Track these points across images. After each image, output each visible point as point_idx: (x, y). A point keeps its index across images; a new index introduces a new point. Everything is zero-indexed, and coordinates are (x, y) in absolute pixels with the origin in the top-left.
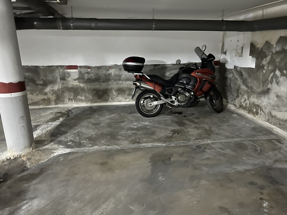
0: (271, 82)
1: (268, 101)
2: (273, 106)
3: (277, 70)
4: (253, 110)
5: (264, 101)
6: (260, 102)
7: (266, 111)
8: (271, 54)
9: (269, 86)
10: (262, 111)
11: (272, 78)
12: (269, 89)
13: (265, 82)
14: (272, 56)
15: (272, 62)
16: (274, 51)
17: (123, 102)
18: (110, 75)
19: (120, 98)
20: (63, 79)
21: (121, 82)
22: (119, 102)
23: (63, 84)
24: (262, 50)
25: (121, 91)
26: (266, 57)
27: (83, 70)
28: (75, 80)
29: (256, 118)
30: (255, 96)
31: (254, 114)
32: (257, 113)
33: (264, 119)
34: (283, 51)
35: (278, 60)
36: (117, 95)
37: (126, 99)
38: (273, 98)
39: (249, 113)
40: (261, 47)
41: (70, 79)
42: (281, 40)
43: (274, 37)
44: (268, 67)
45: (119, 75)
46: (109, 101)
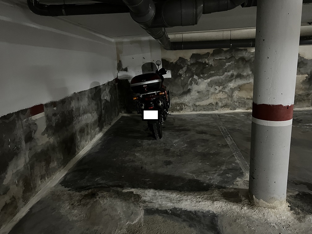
0: (191, 84)
1: (191, 98)
2: (196, 99)
3: (195, 76)
4: (177, 108)
5: (187, 99)
6: (183, 100)
7: (191, 104)
8: (186, 65)
9: (189, 87)
10: (186, 106)
11: (191, 82)
12: (190, 89)
13: (185, 85)
14: (187, 67)
15: (188, 70)
16: (189, 63)
17: (85, 147)
18: (73, 110)
19: (83, 143)
20: (29, 138)
21: (81, 117)
22: (83, 148)
23: (30, 149)
24: (176, 63)
25: (82, 131)
26: (182, 68)
27: (50, 111)
28: (43, 134)
29: (182, 113)
30: (176, 97)
31: (178, 111)
32: (181, 109)
33: (189, 110)
34: (197, 63)
35: (194, 69)
36: (81, 139)
37: (86, 141)
38: (194, 94)
39: (172, 112)
40: (175, 61)
41: (37, 135)
42: (193, 56)
43: (187, 54)
44: (186, 75)
45: (78, 109)
46: (76, 153)
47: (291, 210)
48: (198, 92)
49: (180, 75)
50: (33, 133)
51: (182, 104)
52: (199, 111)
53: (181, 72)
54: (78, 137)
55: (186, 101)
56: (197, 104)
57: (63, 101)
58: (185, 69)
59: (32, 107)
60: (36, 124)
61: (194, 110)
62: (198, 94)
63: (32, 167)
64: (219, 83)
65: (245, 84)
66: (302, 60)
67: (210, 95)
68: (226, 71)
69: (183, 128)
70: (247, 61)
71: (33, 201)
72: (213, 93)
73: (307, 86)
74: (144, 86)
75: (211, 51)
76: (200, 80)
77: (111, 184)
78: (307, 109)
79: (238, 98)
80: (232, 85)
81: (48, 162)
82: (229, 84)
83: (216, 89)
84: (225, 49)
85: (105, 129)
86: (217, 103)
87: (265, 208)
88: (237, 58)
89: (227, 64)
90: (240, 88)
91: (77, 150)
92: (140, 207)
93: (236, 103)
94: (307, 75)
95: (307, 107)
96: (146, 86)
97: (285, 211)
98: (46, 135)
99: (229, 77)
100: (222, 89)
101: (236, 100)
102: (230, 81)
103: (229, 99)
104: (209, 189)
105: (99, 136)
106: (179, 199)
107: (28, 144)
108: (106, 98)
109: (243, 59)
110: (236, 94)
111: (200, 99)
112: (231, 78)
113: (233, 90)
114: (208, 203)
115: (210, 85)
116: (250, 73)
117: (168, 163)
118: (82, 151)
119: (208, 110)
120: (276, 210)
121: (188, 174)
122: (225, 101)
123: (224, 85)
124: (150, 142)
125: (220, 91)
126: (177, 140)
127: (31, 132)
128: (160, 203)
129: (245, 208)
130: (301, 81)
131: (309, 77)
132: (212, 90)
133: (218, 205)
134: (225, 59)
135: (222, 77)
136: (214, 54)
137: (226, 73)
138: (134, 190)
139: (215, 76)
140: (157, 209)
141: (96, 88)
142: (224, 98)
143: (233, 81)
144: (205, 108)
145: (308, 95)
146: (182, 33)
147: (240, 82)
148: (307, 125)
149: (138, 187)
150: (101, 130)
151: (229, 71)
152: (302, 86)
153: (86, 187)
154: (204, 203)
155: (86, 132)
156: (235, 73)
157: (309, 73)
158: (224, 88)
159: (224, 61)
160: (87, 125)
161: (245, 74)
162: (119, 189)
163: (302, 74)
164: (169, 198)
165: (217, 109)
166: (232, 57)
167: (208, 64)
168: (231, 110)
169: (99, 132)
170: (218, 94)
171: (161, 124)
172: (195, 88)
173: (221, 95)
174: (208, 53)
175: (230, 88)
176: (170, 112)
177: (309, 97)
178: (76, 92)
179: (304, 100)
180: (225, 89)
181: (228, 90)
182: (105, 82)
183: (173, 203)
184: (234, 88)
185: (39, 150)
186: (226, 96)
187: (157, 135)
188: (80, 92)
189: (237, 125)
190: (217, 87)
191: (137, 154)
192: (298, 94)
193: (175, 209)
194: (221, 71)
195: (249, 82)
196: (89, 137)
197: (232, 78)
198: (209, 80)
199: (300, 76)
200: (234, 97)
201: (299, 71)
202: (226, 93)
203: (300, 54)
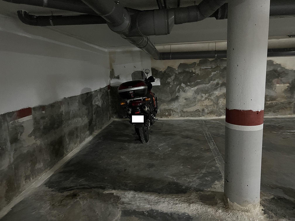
0: (179, 91)
1: (179, 104)
2: (183, 106)
3: (182, 84)
4: (166, 114)
5: (175, 105)
6: (171, 106)
7: (178, 111)
8: (174, 74)
9: (177, 94)
10: (174, 112)
11: (179, 89)
12: (178, 96)
13: (173, 92)
14: (176, 76)
15: (176, 79)
16: (177, 72)
17: (74, 149)
18: (62, 114)
19: (72, 145)
20: (15, 140)
21: (70, 121)
22: (71, 151)
23: (15, 150)
24: (165, 72)
25: (71, 134)
26: (170, 76)
27: (38, 114)
28: (30, 136)
29: (170, 118)
30: (165, 104)
31: (166, 116)
32: (170, 115)
33: (177, 116)
34: (184, 72)
35: (181, 78)
36: (69, 142)
37: (75, 144)
38: (182, 101)
39: (161, 117)
40: (164, 70)
41: (24, 137)
42: (181, 65)
43: (175, 64)
44: (174, 83)
45: (68, 113)
46: (64, 155)
47: (265, 213)
48: (186, 99)
49: (169, 83)
50: (19, 135)
51: (170, 110)
52: (187, 117)
53: (169, 80)
54: (67, 140)
55: (174, 107)
56: (185, 110)
57: (52, 106)
58: (173, 77)
59: (19, 111)
60: (22, 126)
61: (181, 116)
62: (185, 101)
63: (17, 168)
64: (205, 91)
66: (284, 70)
67: (197, 102)
68: (212, 79)
69: (169, 132)
71: (16, 200)
72: (200, 100)
73: (289, 95)
74: (130, 92)
75: (197, 61)
76: (187, 88)
77: (93, 185)
78: (289, 116)
79: (223, 105)
80: (217, 93)
81: (34, 163)
82: (215, 92)
83: (202, 97)
84: (210, 59)
85: (96, 133)
86: (203, 110)
87: (238, 211)
88: (222, 68)
89: (213, 73)
90: (225, 96)
91: (65, 152)
92: (118, 208)
93: (221, 110)
94: (288, 85)
95: (290, 114)
96: (133, 92)
97: (259, 215)
98: (33, 137)
99: (215, 85)
100: (208, 96)
101: (221, 107)
102: (216, 89)
103: (215, 107)
104: (187, 192)
105: (89, 139)
106: (157, 201)
107: (14, 145)
108: (98, 103)
110: (222, 101)
111: (187, 105)
113: (218, 98)
114: (185, 205)
115: (197, 92)
117: (151, 166)
118: (71, 153)
119: (195, 116)
120: (249, 213)
121: (169, 176)
122: (210, 108)
123: (210, 92)
124: (137, 145)
125: (206, 98)
126: (162, 144)
127: (17, 134)
128: (138, 204)
129: (220, 211)
130: (283, 90)
131: (291, 86)
132: (199, 97)
133: (194, 208)
134: (210, 69)
135: (207, 85)
136: (200, 64)
137: (211, 82)
138: (115, 192)
139: (201, 84)
140: (134, 211)
141: (87, 93)
142: (210, 105)
143: (219, 89)
144: (192, 114)
145: (290, 103)
146: (170, 45)
147: (225, 90)
148: (288, 132)
149: (119, 189)
150: (91, 134)
151: (214, 80)
152: (283, 94)
153: (69, 188)
154: (180, 205)
155: (75, 135)
156: (220, 82)
157: (291, 83)
158: (210, 95)
159: (210, 70)
160: (77, 129)
162: (101, 191)
163: (284, 83)
164: (147, 199)
165: (204, 116)
166: (218, 66)
167: (194, 73)
168: (217, 116)
169: (89, 135)
170: (204, 101)
171: (147, 128)
172: (182, 95)
173: (207, 102)
174: (195, 63)
175: (215, 95)
176: (159, 117)
177: (291, 105)
178: (67, 97)
179: (286, 108)
180: (211, 97)
181: (214, 98)
182: (97, 88)
183: (151, 205)
184: (220, 96)
185: (25, 151)
186: (211, 103)
187: (143, 139)
188: (70, 98)
189: (220, 130)
190: (203, 95)
191: (122, 157)
192: (281, 102)
193: (152, 210)
194: (207, 80)
196: (79, 140)
197: (218, 87)
198: (196, 88)
199: (282, 85)
200: (220, 104)
201: (281, 80)
202: (212, 100)
203: (281, 64)
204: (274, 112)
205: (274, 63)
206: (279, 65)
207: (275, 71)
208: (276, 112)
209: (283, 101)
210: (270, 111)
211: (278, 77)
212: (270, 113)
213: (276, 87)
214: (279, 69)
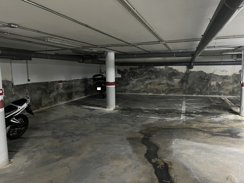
0: (129, 81)
2: (131, 88)
3: (131, 77)
5: (128, 87)
7: (129, 90)
8: (127, 73)
9: (129, 82)
10: (127, 90)
11: (129, 79)
12: (129, 83)
13: (127, 81)
14: (128, 74)
16: (129, 72)
18: (73, 85)
20: (57, 89)
21: (76, 88)
23: (57, 91)
24: (123, 71)
25: (76, 92)
26: (126, 73)
27: (65, 83)
28: (61, 89)
30: (123, 86)
31: (124, 92)
32: (125, 92)
33: (128, 92)
34: (132, 72)
35: (130, 74)
36: (75, 95)
38: (131, 85)
39: (122, 93)
42: (130, 68)
43: (128, 68)
44: (127, 76)
45: (75, 85)
48: (133, 84)
49: (125, 77)
51: (125, 89)
52: (133, 93)
53: (125, 75)
55: (127, 88)
56: (132, 90)
57: (69, 81)
58: (127, 74)
59: (59, 81)
60: (60, 85)
61: (130, 93)
62: (132, 85)
63: (57, 96)
64: (141, 81)
65: (152, 82)
66: (178, 72)
67: (137, 86)
68: (144, 76)
70: (153, 72)
72: (139, 85)
73: (181, 85)
74: (96, 78)
76: (133, 79)
80: (147, 82)
83: (140, 84)
84: (143, 66)
85: (88, 95)
86: (140, 90)
88: (149, 71)
89: (145, 73)
90: (150, 84)
91: (73, 98)
93: (149, 91)
94: (180, 80)
95: (182, 94)
98: (62, 89)
102: (146, 80)
108: (91, 84)
109: (151, 71)
110: (149, 86)
111: (133, 87)
112: (146, 79)
113: (147, 84)
115: (137, 81)
116: (155, 77)
119: (137, 93)
123: (143, 82)
125: (142, 85)
127: (58, 87)
130: (178, 82)
134: (143, 71)
135: (142, 78)
136: (139, 68)
139: (140, 78)
141: (85, 79)
142: (144, 88)
143: (147, 80)
144: (135, 92)
145: (181, 89)
147: (150, 81)
151: (145, 76)
152: (178, 84)
155: (78, 93)
156: (148, 77)
157: (181, 78)
158: (143, 83)
161: (152, 77)
163: (178, 79)
165: (141, 93)
166: (147, 70)
167: (136, 72)
168: (147, 93)
170: (141, 86)
172: (131, 82)
173: (142, 87)
174: (137, 68)
178: (75, 79)
179: (180, 91)
185: (60, 93)
188: (77, 79)
190: (140, 83)
194: (142, 76)
195: (154, 81)
196: (79, 96)
198: (137, 79)
199: (177, 80)
200: (148, 88)
201: (177, 77)
202: (144, 85)
203: (177, 70)
204: (174, 93)
205: (173, 69)
206: (176, 70)
207: (174, 73)
208: (175, 93)
209: (178, 87)
210: (172, 92)
211: (175, 76)
212: (172, 93)
213: (174, 80)
214: (175, 72)
